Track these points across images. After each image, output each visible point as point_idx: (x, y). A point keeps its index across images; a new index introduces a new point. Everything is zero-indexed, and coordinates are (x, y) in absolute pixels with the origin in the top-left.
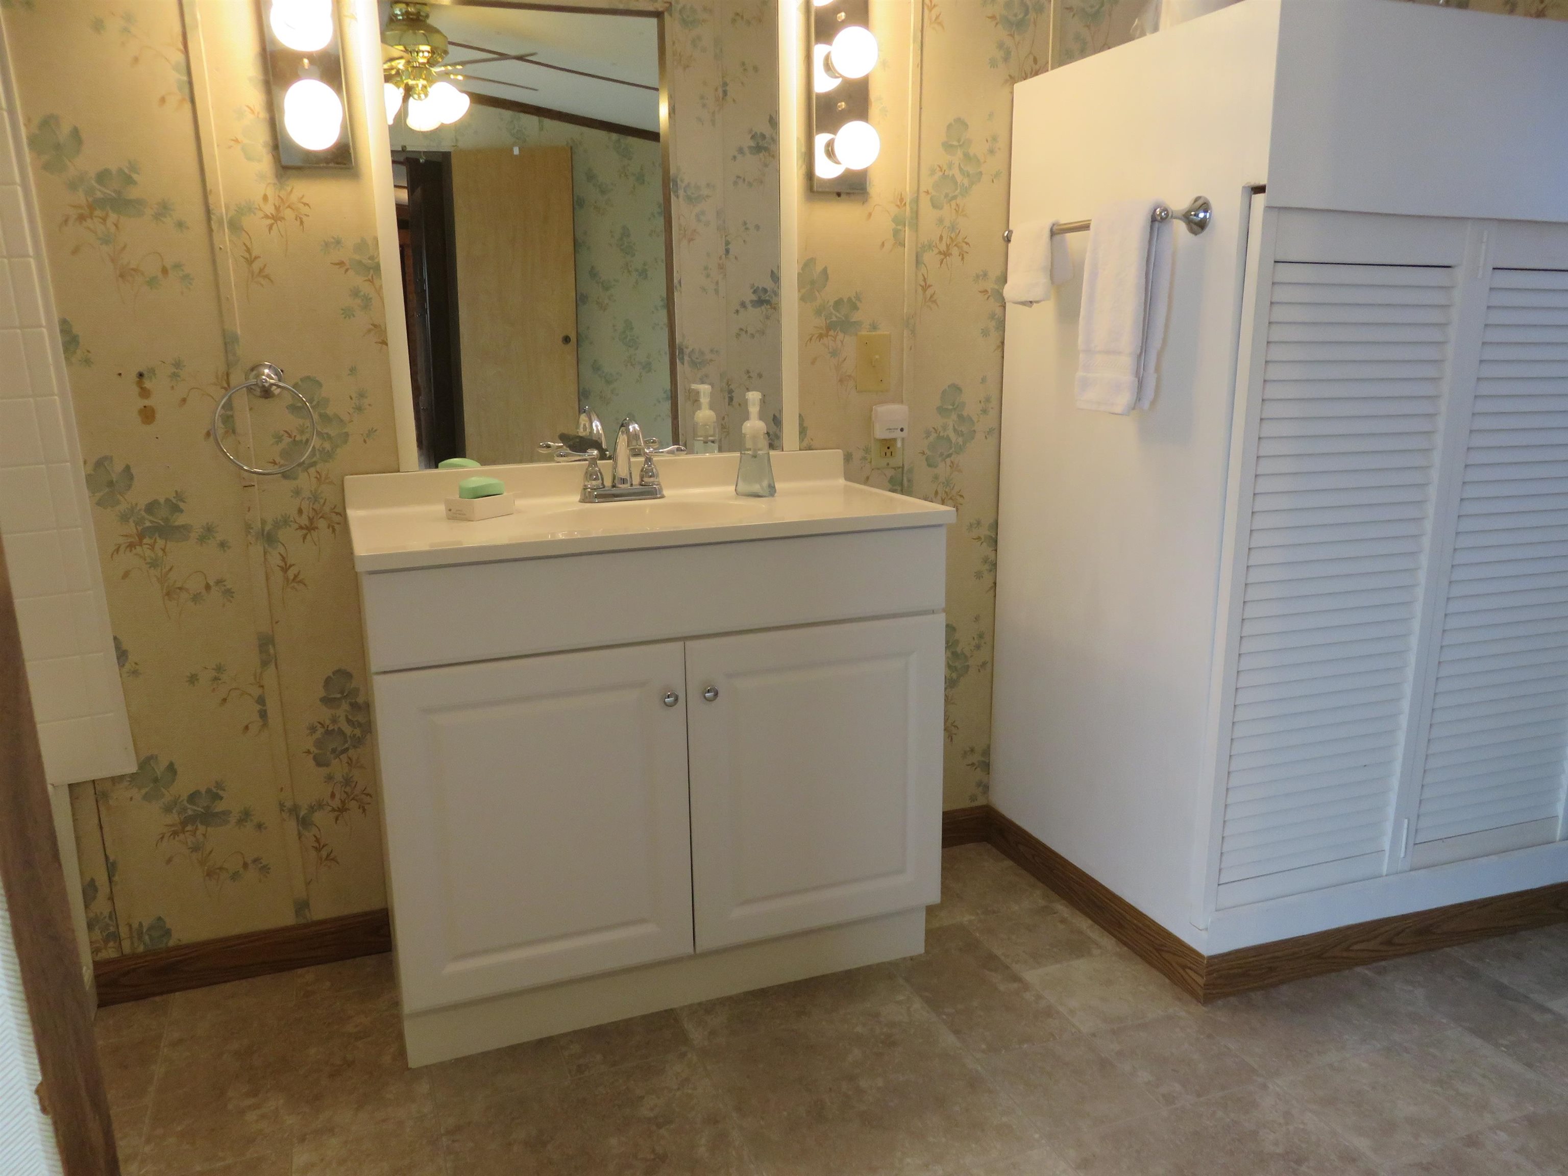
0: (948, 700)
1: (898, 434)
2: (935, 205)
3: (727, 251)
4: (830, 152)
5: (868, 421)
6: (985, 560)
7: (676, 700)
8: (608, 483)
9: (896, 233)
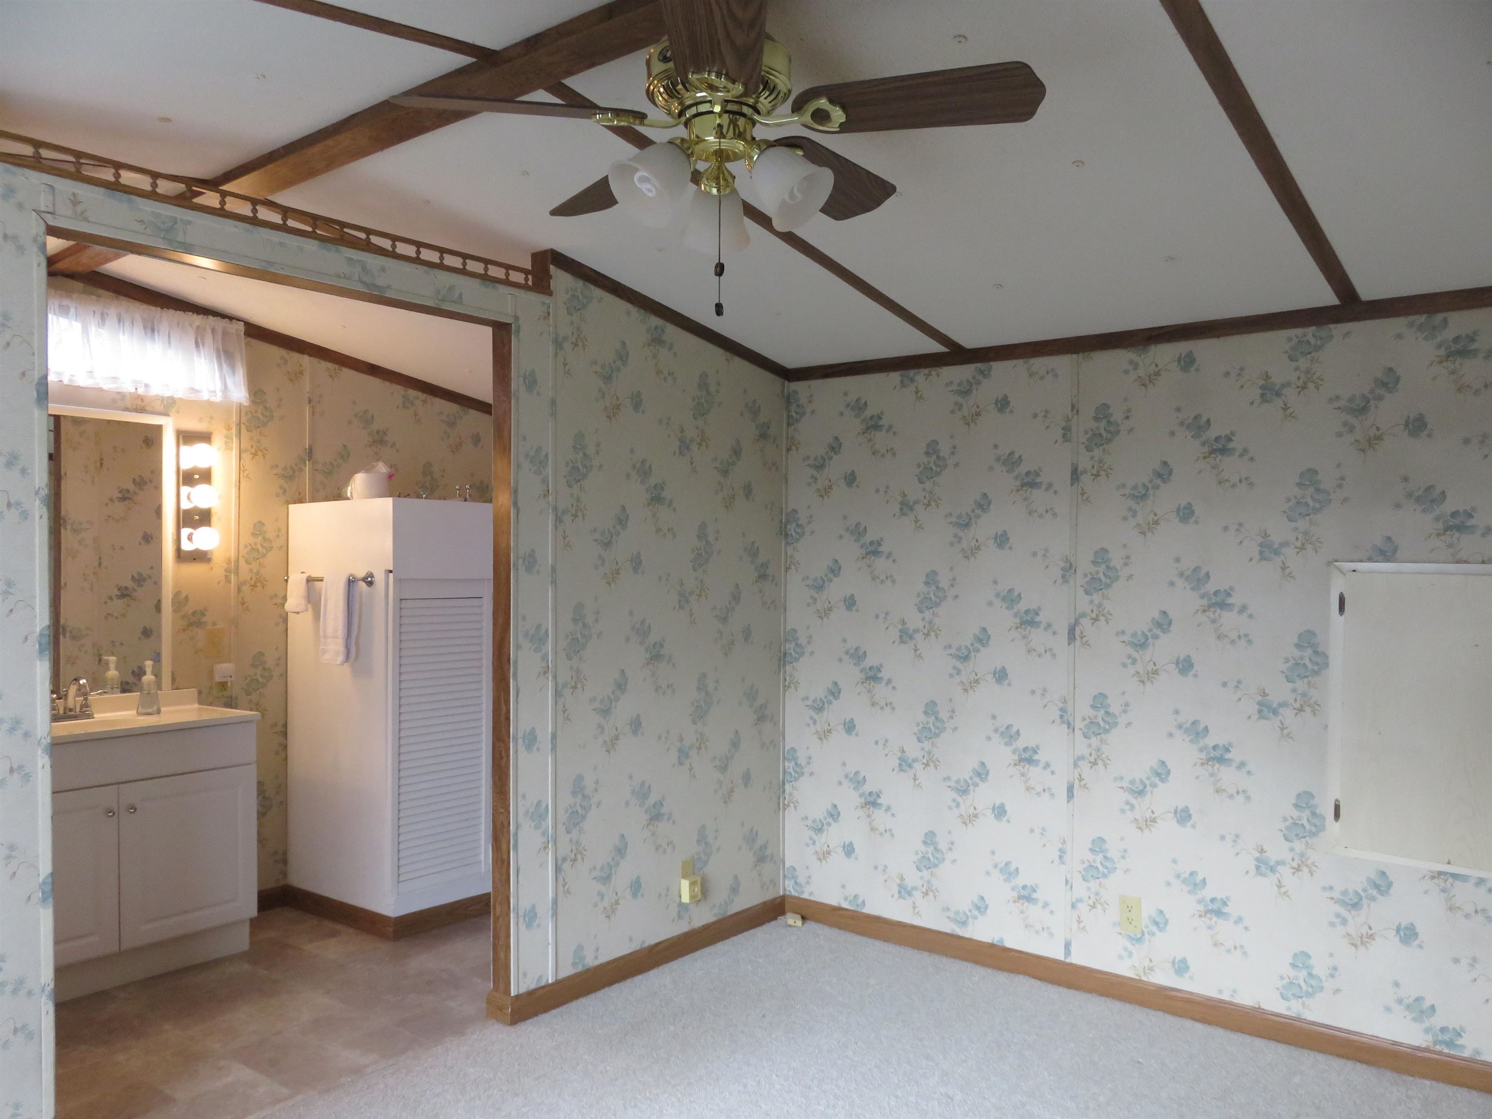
0: (260, 825)
1: (229, 679)
2: (248, 563)
3: (100, 564)
4: (190, 538)
5: (211, 673)
6: (281, 745)
7: (114, 814)
8: (61, 712)
9: (226, 577)
